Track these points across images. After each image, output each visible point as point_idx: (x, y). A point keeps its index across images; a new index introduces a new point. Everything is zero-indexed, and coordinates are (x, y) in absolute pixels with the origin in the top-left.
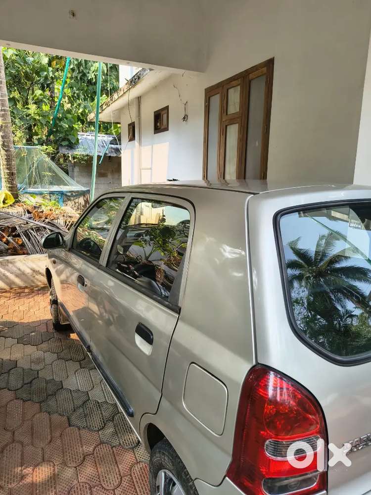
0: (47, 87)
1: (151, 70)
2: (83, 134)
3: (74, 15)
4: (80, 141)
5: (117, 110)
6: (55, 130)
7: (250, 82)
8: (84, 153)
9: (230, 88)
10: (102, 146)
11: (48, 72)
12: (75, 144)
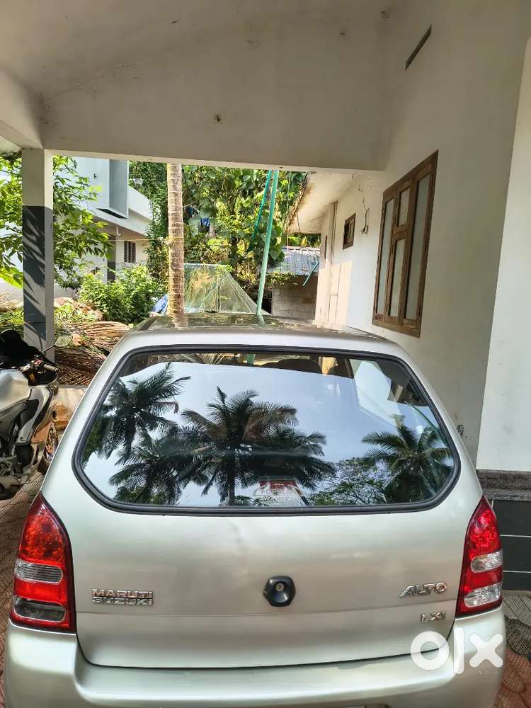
0: (249, 194)
1: (313, 173)
2: (290, 247)
3: (219, 120)
4: (286, 257)
5: (317, 218)
6: (256, 243)
7: (418, 182)
8: (286, 273)
9: (403, 191)
10: (312, 264)
11: (252, 175)
12: (277, 260)
